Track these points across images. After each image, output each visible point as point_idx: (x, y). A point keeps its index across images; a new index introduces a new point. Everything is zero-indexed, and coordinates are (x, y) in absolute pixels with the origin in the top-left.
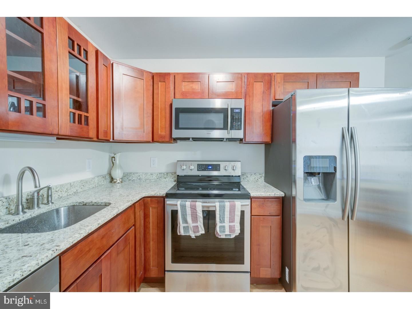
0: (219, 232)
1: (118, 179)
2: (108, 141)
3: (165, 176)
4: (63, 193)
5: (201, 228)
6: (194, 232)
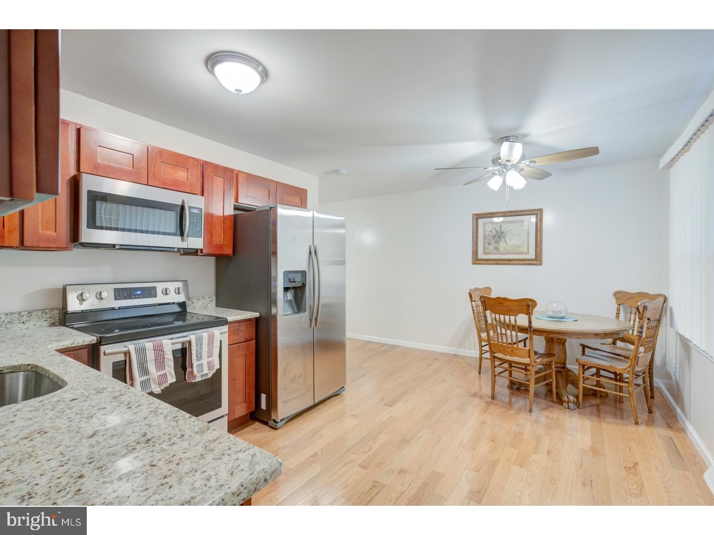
5: (171, 375)
6: (160, 384)
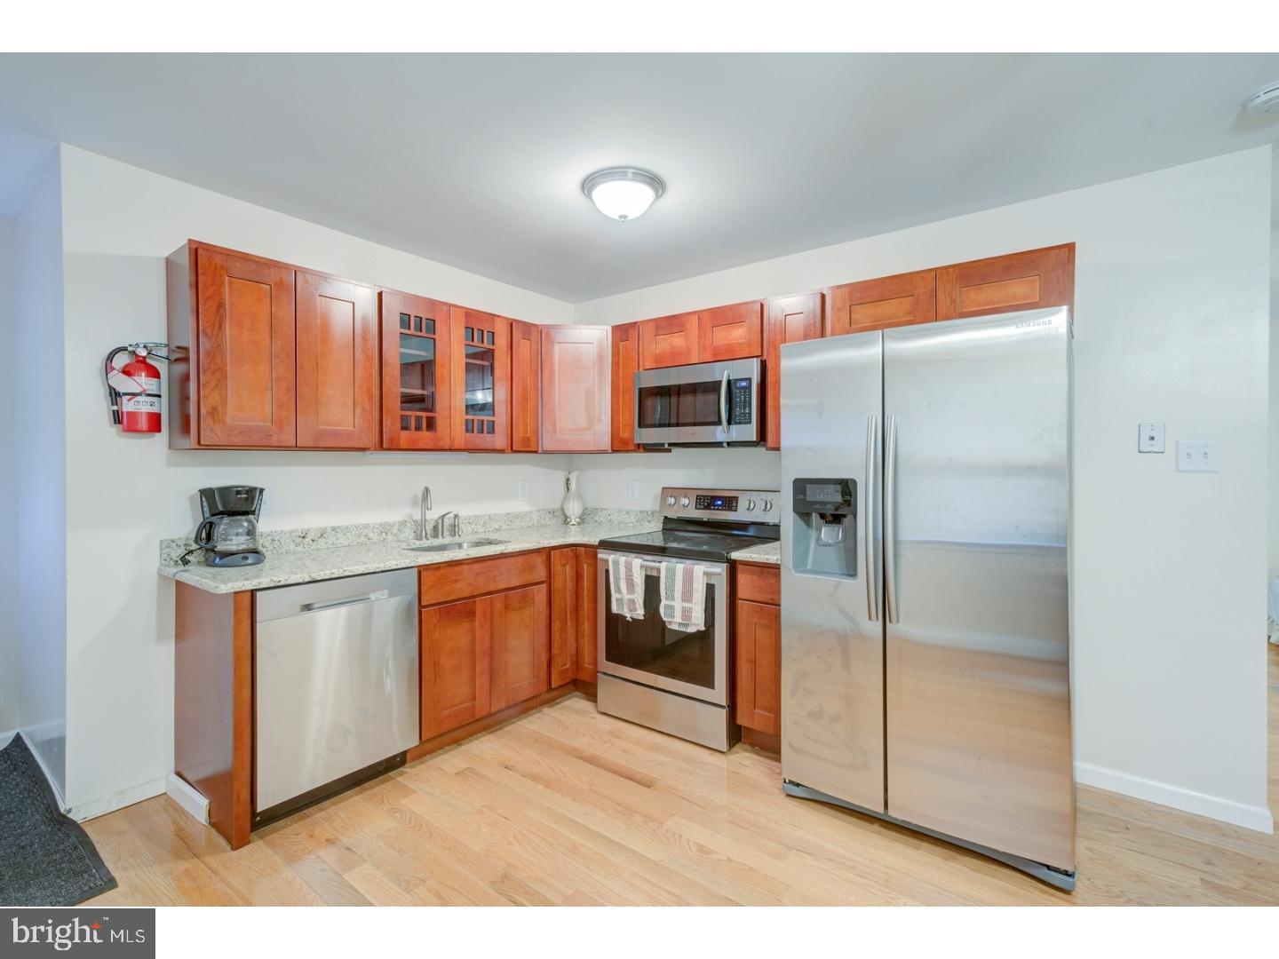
0: (663, 616)
1: (573, 518)
2: (536, 452)
3: (650, 518)
4: (479, 527)
5: (641, 605)
6: (630, 610)
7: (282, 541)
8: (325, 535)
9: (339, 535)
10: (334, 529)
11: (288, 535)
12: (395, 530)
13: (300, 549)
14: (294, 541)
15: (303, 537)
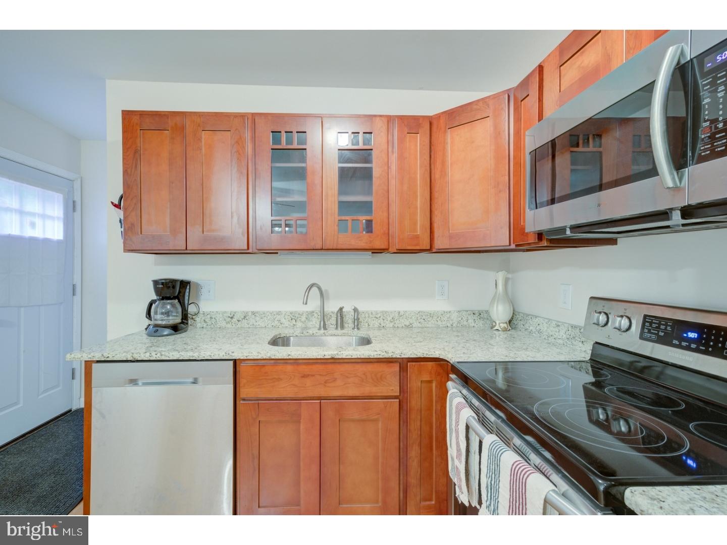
7: (217, 319)
8: (247, 318)
9: (258, 319)
10: (253, 313)
11: (221, 315)
12: (303, 318)
13: (229, 326)
14: (225, 320)
15: (232, 318)
